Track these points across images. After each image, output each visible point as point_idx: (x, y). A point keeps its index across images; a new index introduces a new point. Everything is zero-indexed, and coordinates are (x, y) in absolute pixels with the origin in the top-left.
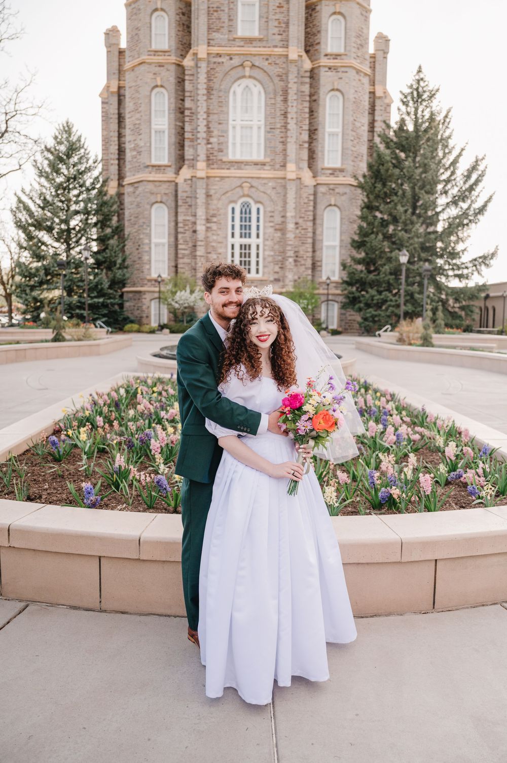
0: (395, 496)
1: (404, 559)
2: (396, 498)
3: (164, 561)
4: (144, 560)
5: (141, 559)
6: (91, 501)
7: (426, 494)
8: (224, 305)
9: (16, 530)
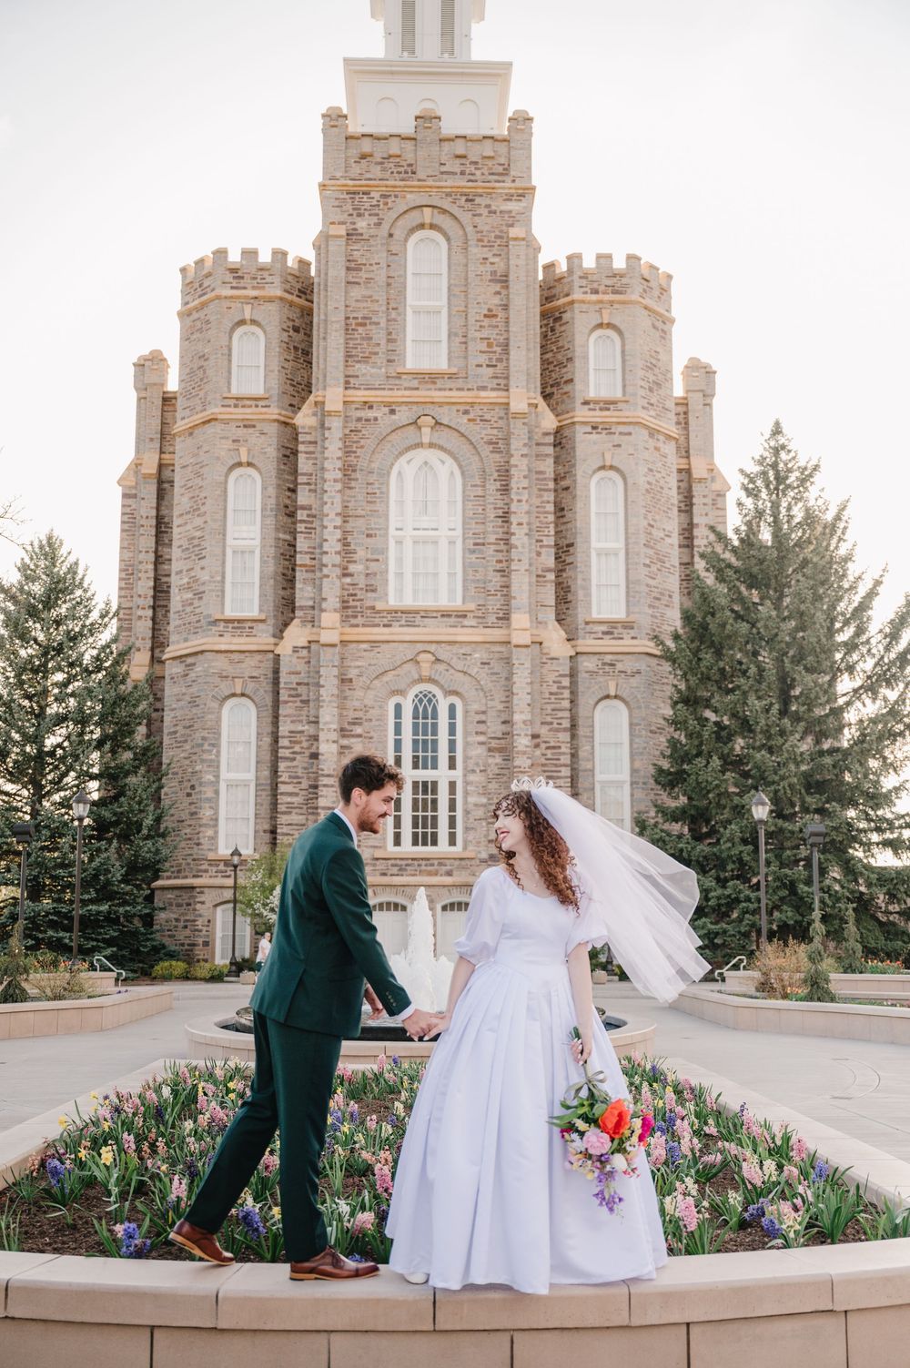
1: (636, 1322)
3: (255, 1331)
4: (223, 1330)
5: (219, 1327)
6: (136, 1246)
7: (689, 1230)
9: (18, 1288)
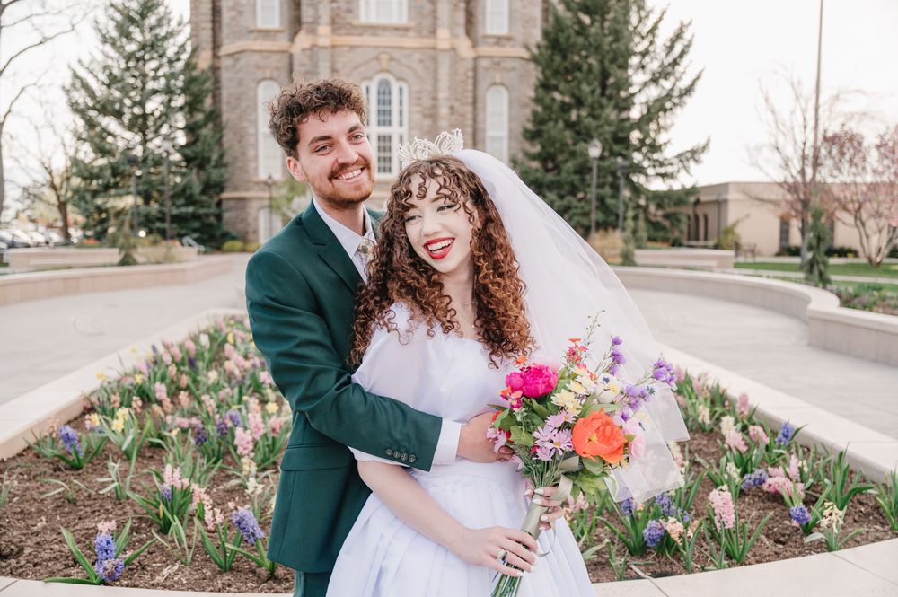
0: (675, 536)
2: (676, 539)
6: (105, 569)
7: (727, 527)
8: (333, 176)
